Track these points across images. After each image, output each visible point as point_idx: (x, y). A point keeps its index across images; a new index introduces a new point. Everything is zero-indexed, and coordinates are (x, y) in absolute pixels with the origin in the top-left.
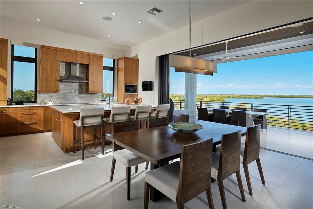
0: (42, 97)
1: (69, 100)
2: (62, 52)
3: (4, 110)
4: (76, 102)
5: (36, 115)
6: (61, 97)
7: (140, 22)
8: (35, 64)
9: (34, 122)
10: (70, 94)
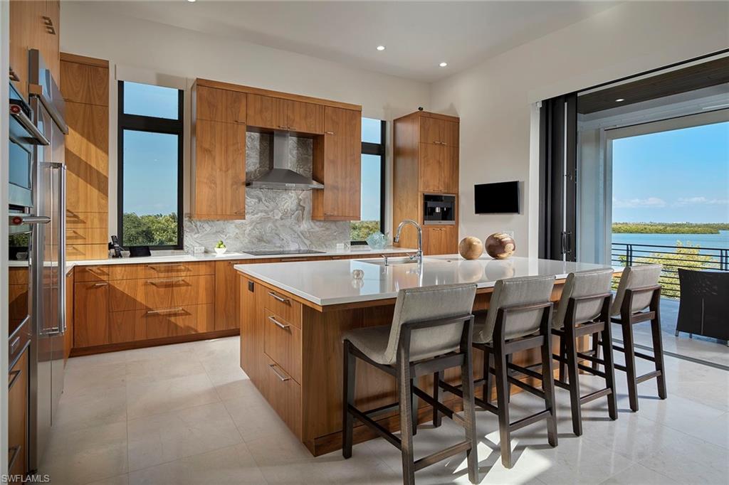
0: (198, 233)
1: (269, 242)
2: (251, 97)
3: (100, 274)
4: (287, 249)
5: (185, 288)
6: (247, 231)
8: (177, 136)
9: (181, 308)
10: (270, 225)
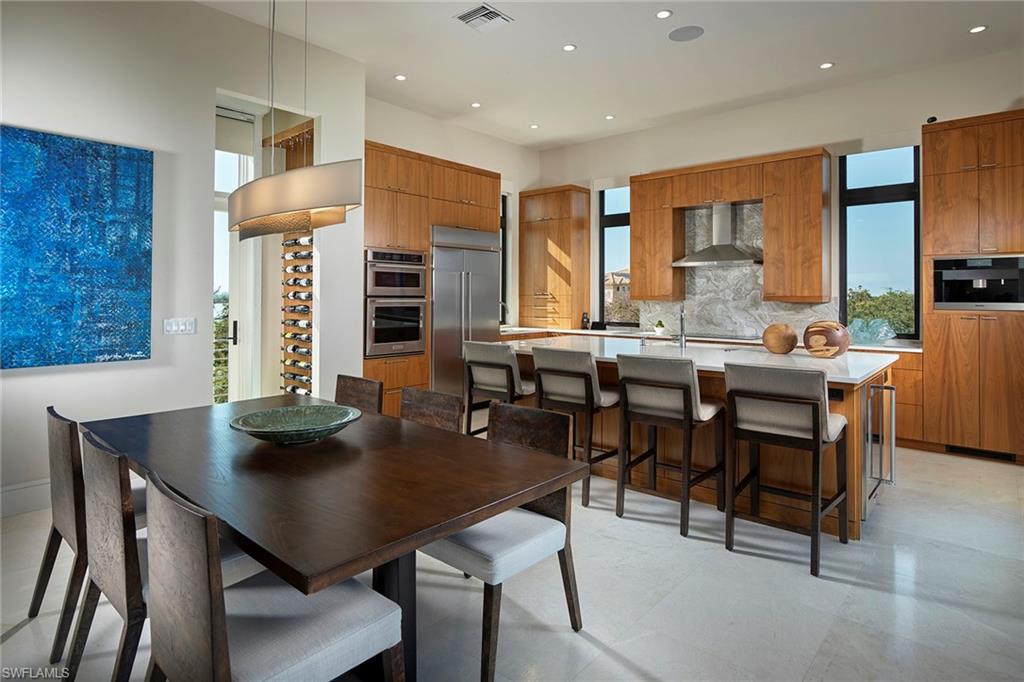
1: (719, 325)
2: (676, 180)
7: (569, 48)
10: (720, 306)
